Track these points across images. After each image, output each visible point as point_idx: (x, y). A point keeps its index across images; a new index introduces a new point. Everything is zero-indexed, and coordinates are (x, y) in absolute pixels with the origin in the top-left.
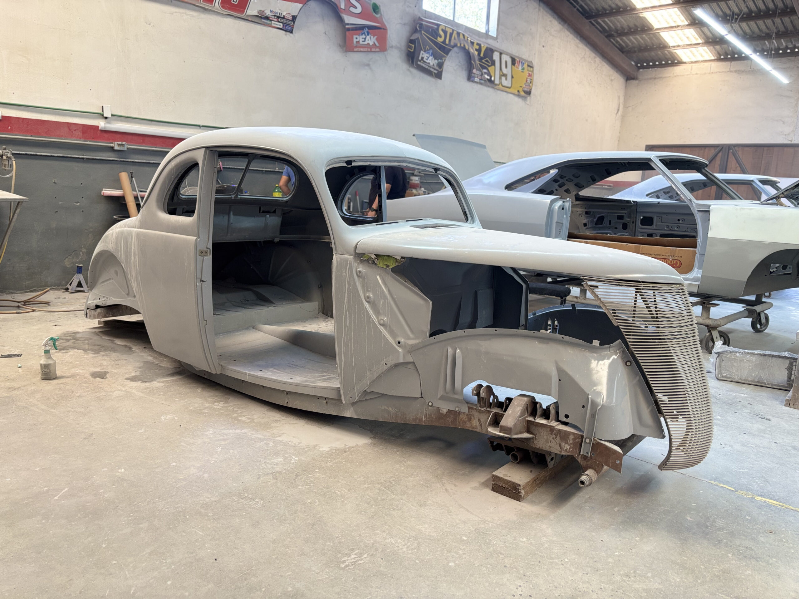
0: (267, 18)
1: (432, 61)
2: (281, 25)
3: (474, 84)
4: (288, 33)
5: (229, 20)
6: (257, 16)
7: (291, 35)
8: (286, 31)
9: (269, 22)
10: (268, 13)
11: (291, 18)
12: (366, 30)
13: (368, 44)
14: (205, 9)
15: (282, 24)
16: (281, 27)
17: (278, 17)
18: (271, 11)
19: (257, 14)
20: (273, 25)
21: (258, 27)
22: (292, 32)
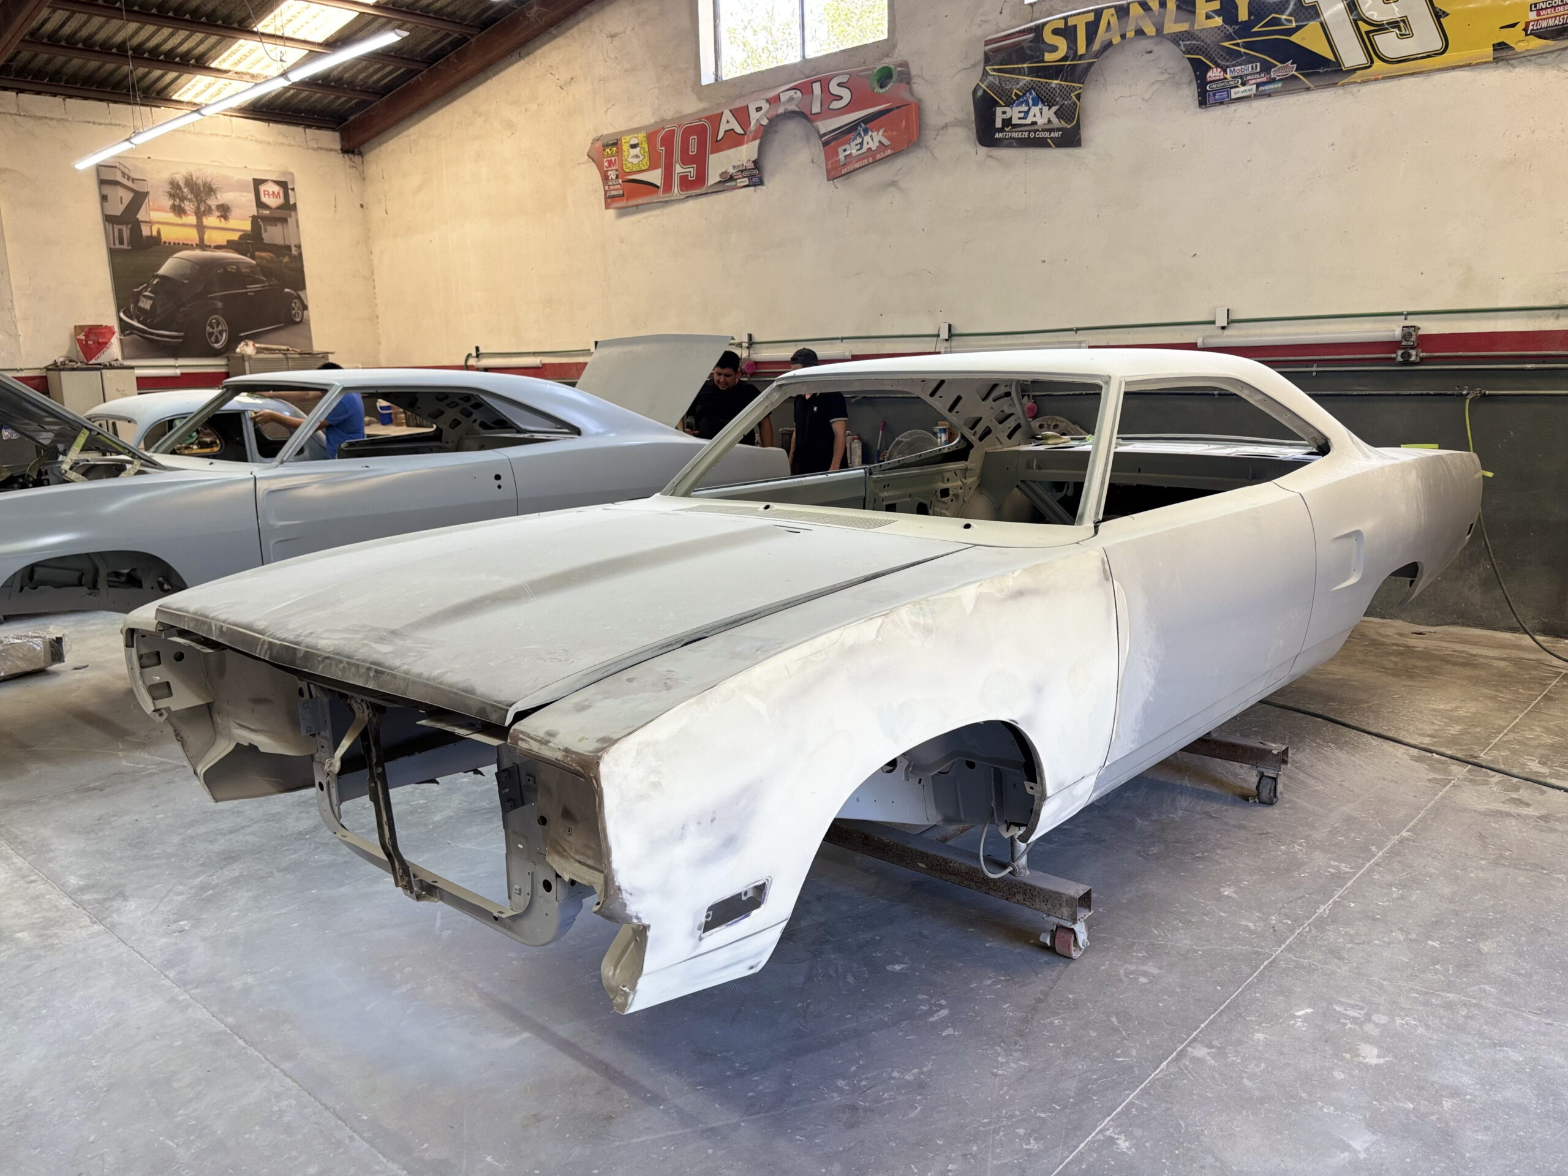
0: (732, 178)
1: (1041, 116)
2: (746, 181)
3: (1233, 107)
4: (758, 187)
5: (691, 204)
6: (720, 182)
7: (763, 188)
8: (755, 185)
9: (733, 183)
10: (731, 171)
11: (752, 166)
12: (860, 129)
13: (869, 149)
14: (666, 202)
15: (746, 179)
16: (747, 183)
17: (742, 171)
18: (734, 167)
19: (718, 179)
20: (739, 185)
21: (722, 196)
22: (761, 183)
